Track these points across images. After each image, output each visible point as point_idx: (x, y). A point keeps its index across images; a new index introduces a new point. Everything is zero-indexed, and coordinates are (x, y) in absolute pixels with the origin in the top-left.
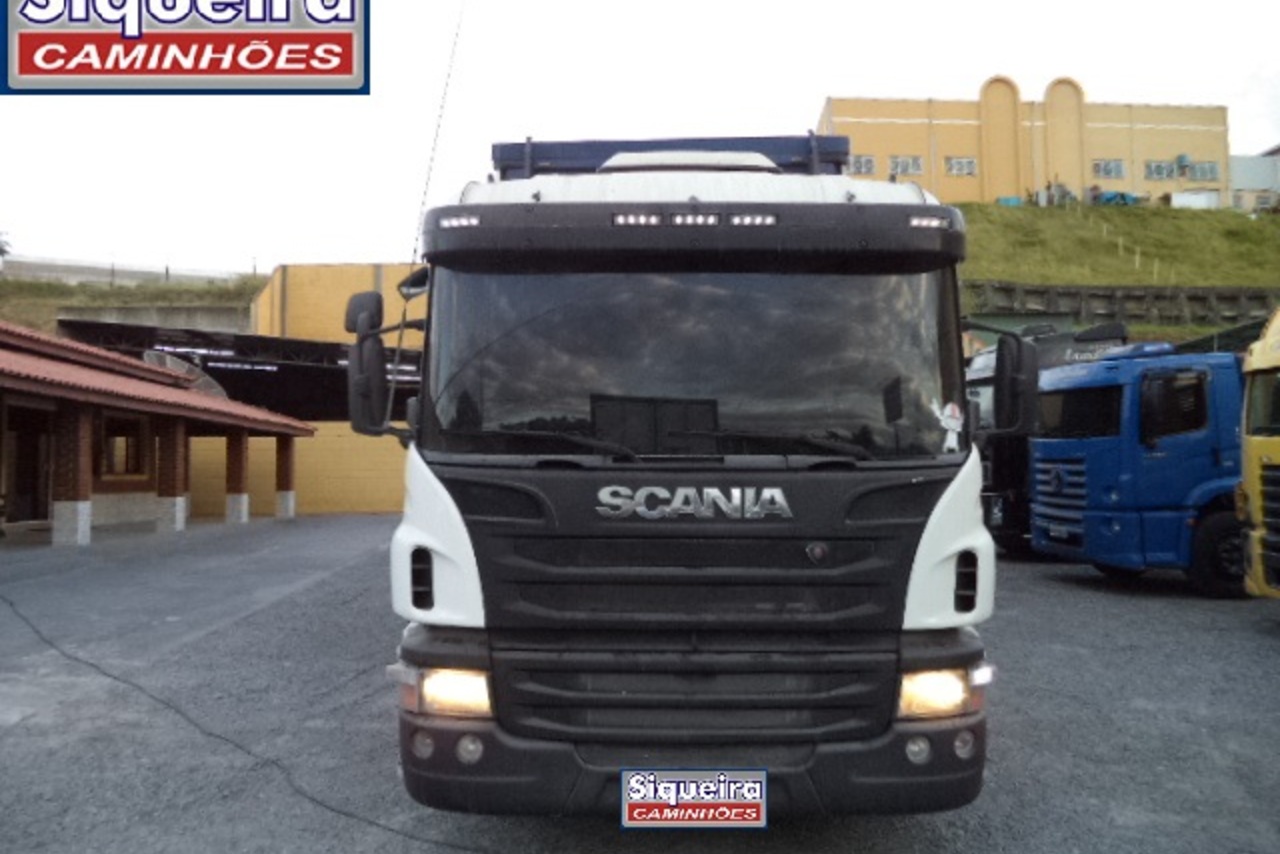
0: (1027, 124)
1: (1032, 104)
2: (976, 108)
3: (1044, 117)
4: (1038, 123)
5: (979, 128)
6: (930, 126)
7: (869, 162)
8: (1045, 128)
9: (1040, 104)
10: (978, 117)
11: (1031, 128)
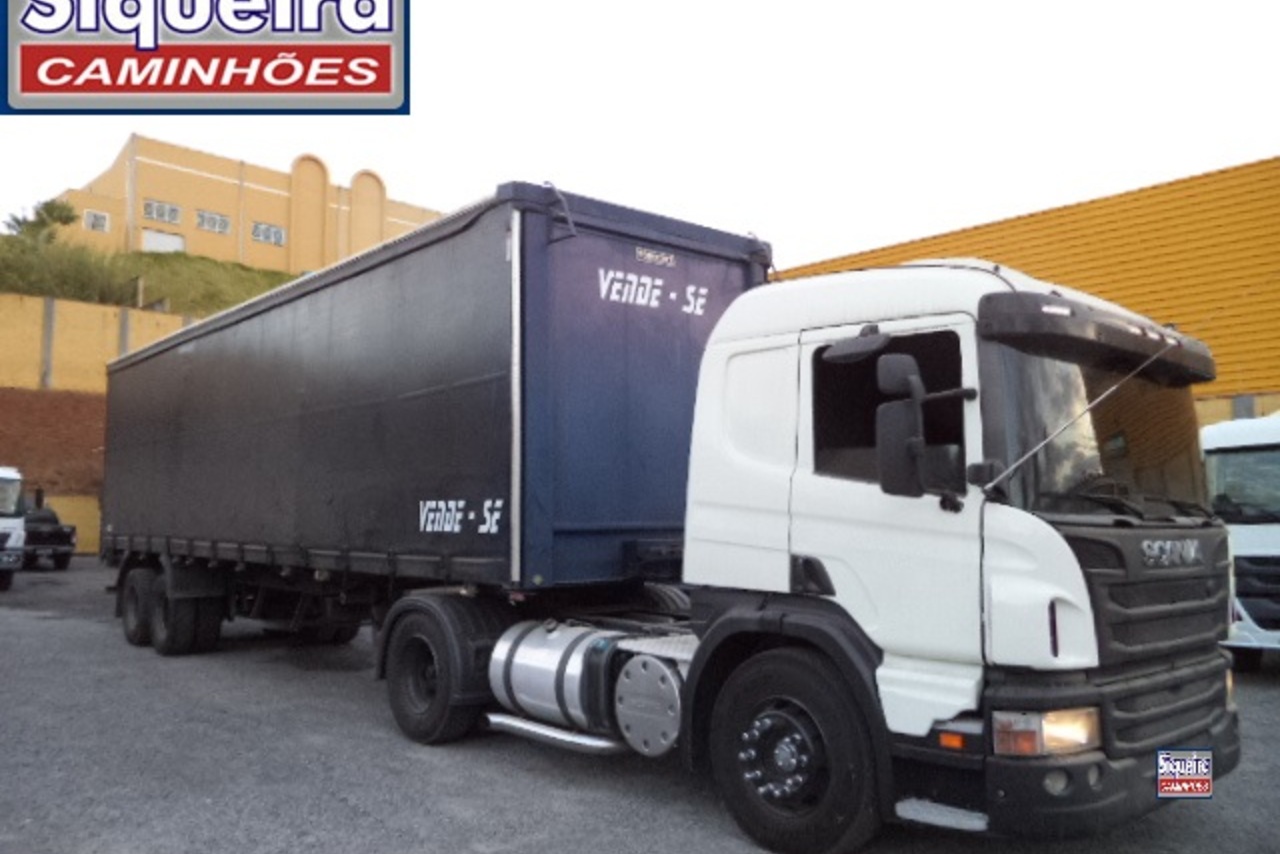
0: (335, 206)
1: (339, 189)
2: (287, 181)
3: (350, 202)
4: (345, 208)
5: (289, 200)
6: (240, 188)
7: (173, 211)
8: (350, 213)
9: (346, 190)
10: (289, 188)
11: (338, 210)
